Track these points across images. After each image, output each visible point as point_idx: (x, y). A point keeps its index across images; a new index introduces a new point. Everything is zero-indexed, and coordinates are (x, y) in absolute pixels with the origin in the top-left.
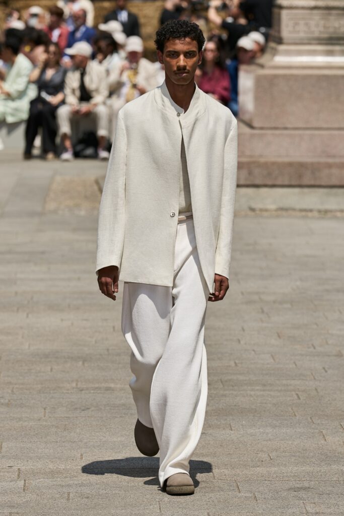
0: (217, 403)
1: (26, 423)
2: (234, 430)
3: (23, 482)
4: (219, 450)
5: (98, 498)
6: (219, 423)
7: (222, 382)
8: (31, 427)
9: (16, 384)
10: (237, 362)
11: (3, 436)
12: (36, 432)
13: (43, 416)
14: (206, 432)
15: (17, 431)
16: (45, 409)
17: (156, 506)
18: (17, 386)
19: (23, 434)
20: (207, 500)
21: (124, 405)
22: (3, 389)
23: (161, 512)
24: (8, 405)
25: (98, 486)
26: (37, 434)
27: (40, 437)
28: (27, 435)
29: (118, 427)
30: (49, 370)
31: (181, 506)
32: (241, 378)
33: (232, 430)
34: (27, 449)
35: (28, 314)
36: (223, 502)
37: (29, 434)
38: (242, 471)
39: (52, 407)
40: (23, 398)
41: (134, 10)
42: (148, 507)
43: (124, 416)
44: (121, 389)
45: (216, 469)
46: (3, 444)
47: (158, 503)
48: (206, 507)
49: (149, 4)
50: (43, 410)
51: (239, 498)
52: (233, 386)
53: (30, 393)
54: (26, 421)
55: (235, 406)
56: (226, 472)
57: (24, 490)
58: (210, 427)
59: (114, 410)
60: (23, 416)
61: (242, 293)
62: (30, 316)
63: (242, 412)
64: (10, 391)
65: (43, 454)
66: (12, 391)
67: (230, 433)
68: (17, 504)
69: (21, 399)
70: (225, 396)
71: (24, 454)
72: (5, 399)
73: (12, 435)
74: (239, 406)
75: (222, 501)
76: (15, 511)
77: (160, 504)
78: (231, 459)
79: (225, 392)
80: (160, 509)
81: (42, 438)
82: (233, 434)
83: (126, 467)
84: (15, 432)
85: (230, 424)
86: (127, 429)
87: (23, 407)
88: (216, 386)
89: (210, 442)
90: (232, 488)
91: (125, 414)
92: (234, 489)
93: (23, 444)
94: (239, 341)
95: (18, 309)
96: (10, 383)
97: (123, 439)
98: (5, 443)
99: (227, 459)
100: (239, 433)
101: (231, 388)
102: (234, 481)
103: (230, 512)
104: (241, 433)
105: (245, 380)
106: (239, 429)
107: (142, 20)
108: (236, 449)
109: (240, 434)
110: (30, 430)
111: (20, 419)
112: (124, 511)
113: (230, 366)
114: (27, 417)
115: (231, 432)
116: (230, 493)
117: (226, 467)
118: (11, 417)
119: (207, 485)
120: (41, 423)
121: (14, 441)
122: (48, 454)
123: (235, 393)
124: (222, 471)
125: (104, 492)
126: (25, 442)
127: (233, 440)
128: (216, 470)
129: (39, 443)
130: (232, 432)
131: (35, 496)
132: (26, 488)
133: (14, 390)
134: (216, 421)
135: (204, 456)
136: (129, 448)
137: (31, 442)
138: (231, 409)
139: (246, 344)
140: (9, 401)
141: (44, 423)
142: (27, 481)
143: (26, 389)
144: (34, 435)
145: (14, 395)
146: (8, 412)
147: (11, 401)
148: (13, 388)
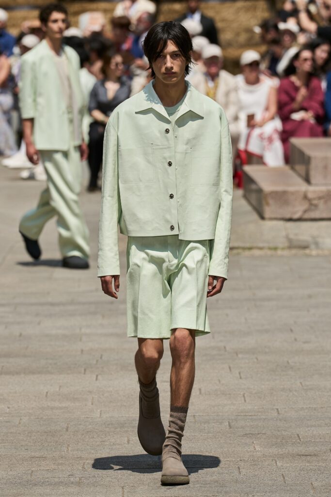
0: (328, 478)
9: (87, 460)
16: (123, 488)
21: (217, 482)
22: (73, 465)
24: (79, 484)
30: (126, 442)
35: (97, 376)
39: (132, 485)
40: (96, 476)
41: (210, 13)
49: (228, 5)
50: (121, 490)
59: (205, 487)
62: (99, 377)
64: (80, 468)
66: (83, 468)
69: (94, 477)
72: (76, 477)
87: (96, 487)
88: (324, 458)
91: (218, 492)
95: (85, 370)
96: (80, 458)
107: (219, 25)
133: (85, 466)
140: (80, 479)
145: (86, 472)
146: (79, 492)
147: (83, 478)
148: (84, 463)
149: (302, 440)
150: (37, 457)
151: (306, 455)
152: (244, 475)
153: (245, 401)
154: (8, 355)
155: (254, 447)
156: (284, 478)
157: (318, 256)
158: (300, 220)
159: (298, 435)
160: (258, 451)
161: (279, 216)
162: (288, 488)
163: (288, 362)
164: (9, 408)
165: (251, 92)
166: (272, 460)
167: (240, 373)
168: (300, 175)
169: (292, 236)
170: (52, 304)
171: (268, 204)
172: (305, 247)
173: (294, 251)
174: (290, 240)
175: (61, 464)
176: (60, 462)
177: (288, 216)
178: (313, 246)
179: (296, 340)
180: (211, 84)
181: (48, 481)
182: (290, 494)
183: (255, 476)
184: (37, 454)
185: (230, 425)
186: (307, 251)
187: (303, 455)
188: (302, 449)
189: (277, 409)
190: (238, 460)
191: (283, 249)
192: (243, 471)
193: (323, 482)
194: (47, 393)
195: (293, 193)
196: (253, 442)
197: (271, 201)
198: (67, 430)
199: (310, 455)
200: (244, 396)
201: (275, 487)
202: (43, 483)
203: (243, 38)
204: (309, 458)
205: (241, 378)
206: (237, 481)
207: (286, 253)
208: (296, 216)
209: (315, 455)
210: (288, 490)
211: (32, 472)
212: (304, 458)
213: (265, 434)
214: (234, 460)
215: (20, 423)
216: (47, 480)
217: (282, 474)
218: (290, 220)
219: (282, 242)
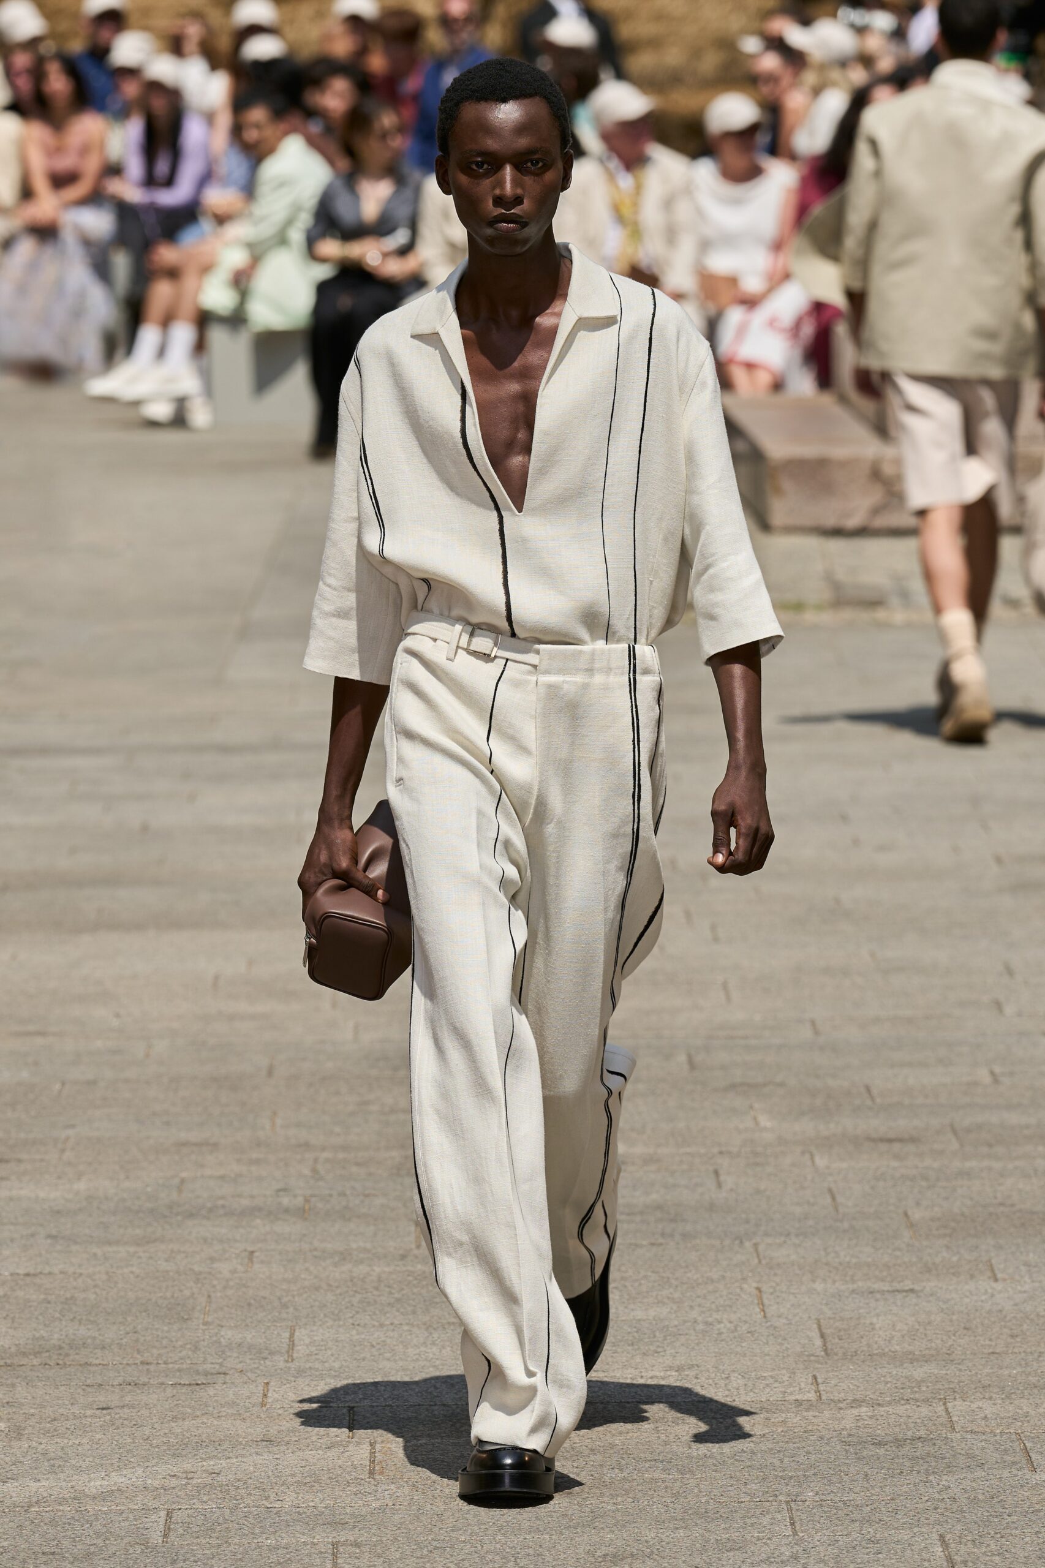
0: (947, 1198)
1: (362, 1269)
2: (1004, 1280)
3: (366, 1447)
4: (962, 1342)
5: (602, 1495)
6: (955, 1259)
7: (955, 1132)
8: (380, 1280)
9: (324, 1149)
10: (998, 1069)
11: (296, 1309)
12: (396, 1295)
13: (413, 1246)
14: (916, 1287)
15: (338, 1291)
17: (778, 1516)
18: (326, 1155)
19: (355, 1300)
20: (937, 1496)
21: (659, 1207)
22: (287, 1165)
23: (795, 1533)
24: (303, 1213)
25: (599, 1457)
26: (398, 1300)
27: (410, 1309)
28: (369, 1303)
29: (645, 1277)
31: (856, 1515)
32: (1014, 1118)
33: (996, 1280)
34: (373, 1346)
36: (986, 1502)
37: (375, 1301)
38: (1037, 1405)
40: (348, 1192)
42: (754, 1520)
43: (661, 1240)
44: (649, 1160)
45: (955, 1399)
46: (297, 1334)
47: (784, 1506)
48: (934, 1516)
50: (413, 1228)
51: (1033, 1488)
52: (990, 1145)
53: (370, 1174)
54: (361, 1262)
55: (1001, 1204)
56: (989, 1409)
57: (372, 1473)
58: (929, 1271)
60: (354, 1246)
61: (999, 860)
63: (1023, 1225)
64: (307, 1172)
65: (422, 1363)
66: (314, 1171)
67: (993, 1288)
68: (353, 1515)
69: (343, 1194)
70: (967, 1174)
71: (363, 1364)
72: (295, 1196)
73: (323, 1306)
74: (1013, 1205)
75: (980, 1497)
76: (349, 1536)
77: (790, 1510)
78: (1001, 1368)
79: (968, 1164)
80: (792, 1524)
81: (414, 1312)
82: (1000, 1292)
83: (679, 1399)
84: (330, 1297)
85: (990, 1261)
86: (674, 1282)
87: (349, 1220)
88: (935, 1146)
89: (933, 1317)
90: (1009, 1459)
91: (663, 1235)
92: (1017, 1459)
93: (358, 1334)
94: (998, 1006)
96: (306, 1146)
97: (664, 1311)
98: (304, 1332)
99: (987, 1370)
100: (1019, 1288)
101: (985, 1150)
102: (1014, 1437)
103: (1009, 1531)
104: (1027, 1287)
105: (1027, 1127)
106: (1017, 1277)
108: (1012, 1336)
109: (1020, 1292)
110: (377, 1289)
111: (345, 1256)
112: (681, 1533)
113: (976, 1084)
114: (368, 1251)
115: (994, 1285)
116: (1006, 1474)
117: (987, 1395)
118: (316, 1249)
119: (932, 1450)
120: (410, 1268)
121: (330, 1323)
122: (438, 1362)
123: (997, 1165)
124: (974, 1406)
125: (616, 1474)
126: (365, 1325)
127: (1001, 1311)
128: (958, 1403)
129: (406, 1328)
130: (999, 1286)
131: (406, 1490)
132: (377, 1468)
133: (320, 1167)
134: (945, 1254)
135: (918, 1360)
136: (683, 1339)
137: (382, 1325)
138: (991, 1214)
139: (1020, 1014)
140: (307, 1201)
141: (419, 1267)
142: (378, 1447)
143: (358, 1164)
144: (389, 1304)
145: (321, 1183)
146: (304, 1235)
147: (313, 1199)
148: (316, 1160)
149: (878, 1100)
150: (195, 1144)
151: (890, 1141)
152: (732, 1190)
153: (728, 998)
154: (111, 880)
155: (755, 1119)
156: (834, 1198)
157: (909, 626)
158: (862, 532)
159: (868, 1089)
160: (765, 1129)
161: (808, 522)
162: (846, 1225)
163: (837, 901)
164: (118, 1016)
165: (737, 202)
166: (803, 1153)
167: (713, 928)
168: (861, 417)
169: (841, 575)
170: (225, 749)
171: (778, 491)
172: (874, 602)
173: (848, 614)
174: (836, 586)
175: (257, 1162)
176: (254, 1155)
177: (831, 522)
178: (895, 601)
179: (856, 842)
180: (626, 181)
181: (223, 1206)
182: (850, 1239)
183: (758, 1192)
184: (194, 1136)
185: (692, 1065)
186: (881, 614)
187: (882, 1140)
188: (876, 1125)
189: (813, 1023)
190: (715, 1150)
191: (819, 607)
192: (728, 1181)
193: (936, 1209)
194: (217, 978)
195: (844, 464)
196: (751, 1107)
197: (787, 484)
198: (270, 1072)
199: (900, 1140)
200: (725, 986)
201: (811, 1222)
202: (211, 1210)
203: (710, 62)
204: (897, 1146)
205: (716, 939)
206: (712, 1207)
207: (827, 618)
208: (853, 522)
209: (913, 1140)
210: (845, 1231)
211: (183, 1181)
212: (883, 1147)
213: (782, 1085)
214: (702, 1151)
215: (147, 1055)
216: (220, 1202)
217: (830, 1191)
218: (837, 532)
219: (815, 590)
